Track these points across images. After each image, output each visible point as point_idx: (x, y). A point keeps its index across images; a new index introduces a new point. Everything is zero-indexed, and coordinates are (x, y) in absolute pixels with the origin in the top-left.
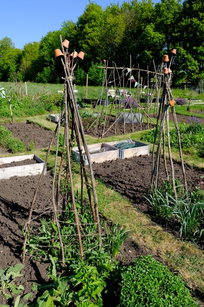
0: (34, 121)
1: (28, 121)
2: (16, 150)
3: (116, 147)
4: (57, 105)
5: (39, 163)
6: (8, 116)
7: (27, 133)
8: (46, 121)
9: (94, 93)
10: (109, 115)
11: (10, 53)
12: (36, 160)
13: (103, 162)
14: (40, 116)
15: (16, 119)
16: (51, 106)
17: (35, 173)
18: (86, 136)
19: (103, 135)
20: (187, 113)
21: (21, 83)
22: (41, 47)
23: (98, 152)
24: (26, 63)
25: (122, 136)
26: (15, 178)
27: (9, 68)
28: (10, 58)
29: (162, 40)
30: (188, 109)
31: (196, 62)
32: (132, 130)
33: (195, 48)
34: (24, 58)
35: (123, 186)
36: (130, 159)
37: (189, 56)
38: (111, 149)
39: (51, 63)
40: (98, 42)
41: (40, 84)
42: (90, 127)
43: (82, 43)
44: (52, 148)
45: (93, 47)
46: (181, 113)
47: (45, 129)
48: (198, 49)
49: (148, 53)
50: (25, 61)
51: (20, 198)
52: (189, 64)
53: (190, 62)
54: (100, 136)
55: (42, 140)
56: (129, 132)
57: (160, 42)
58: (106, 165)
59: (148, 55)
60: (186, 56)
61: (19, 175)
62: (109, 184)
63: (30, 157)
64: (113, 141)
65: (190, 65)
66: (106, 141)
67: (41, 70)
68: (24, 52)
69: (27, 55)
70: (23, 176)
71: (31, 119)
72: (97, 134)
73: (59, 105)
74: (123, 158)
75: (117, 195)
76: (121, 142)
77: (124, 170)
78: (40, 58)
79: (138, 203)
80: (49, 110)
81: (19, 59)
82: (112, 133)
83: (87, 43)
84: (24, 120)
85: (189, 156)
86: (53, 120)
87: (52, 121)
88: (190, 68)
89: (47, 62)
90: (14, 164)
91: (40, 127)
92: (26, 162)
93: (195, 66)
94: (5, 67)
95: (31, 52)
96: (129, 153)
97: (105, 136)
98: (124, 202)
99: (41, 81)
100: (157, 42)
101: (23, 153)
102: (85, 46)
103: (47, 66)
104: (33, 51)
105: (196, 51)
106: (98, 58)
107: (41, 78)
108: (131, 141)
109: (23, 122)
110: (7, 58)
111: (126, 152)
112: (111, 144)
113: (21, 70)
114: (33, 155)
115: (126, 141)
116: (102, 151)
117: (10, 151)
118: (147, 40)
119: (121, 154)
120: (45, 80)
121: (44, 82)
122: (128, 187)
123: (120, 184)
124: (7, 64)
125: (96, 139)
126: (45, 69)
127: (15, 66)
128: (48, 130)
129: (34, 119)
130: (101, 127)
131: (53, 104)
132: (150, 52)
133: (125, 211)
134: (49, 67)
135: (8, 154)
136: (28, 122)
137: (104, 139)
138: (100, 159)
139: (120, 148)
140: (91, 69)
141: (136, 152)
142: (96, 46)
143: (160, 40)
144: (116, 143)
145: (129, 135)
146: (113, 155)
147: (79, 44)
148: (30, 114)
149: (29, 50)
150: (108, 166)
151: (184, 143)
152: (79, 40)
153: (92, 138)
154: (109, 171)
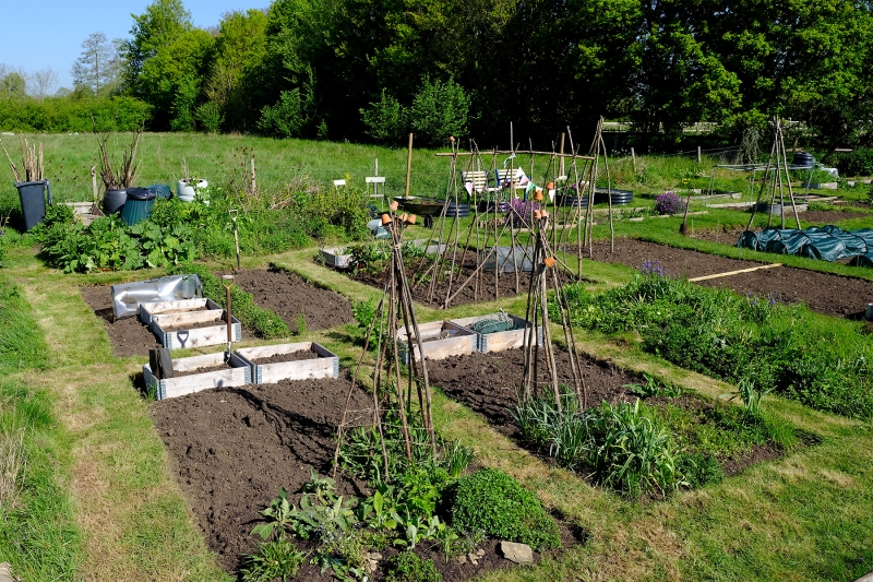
0: (288, 266)
1: (271, 265)
2: (272, 333)
3: (472, 329)
4: (336, 221)
5: (322, 357)
6: (227, 252)
7: (282, 297)
8: (314, 266)
9: (428, 178)
10: (464, 247)
11: (178, 44)
12: (317, 352)
13: (443, 358)
14: (298, 252)
15: (245, 259)
16: (320, 226)
17: (319, 375)
18: (416, 306)
19: (447, 301)
20: (677, 239)
21: (214, 136)
22: (273, 30)
23: (434, 338)
24: (228, 74)
25: (490, 305)
26: (286, 383)
27: (175, 88)
28: (178, 60)
29: (632, 12)
30: (682, 229)
31: (734, 79)
32: (514, 290)
33: (728, 36)
34: (220, 61)
35: (478, 398)
36: (500, 354)
37: (713, 60)
38: (462, 332)
39: (303, 77)
40: (441, 18)
41: (270, 141)
42: (419, 282)
43: (393, 21)
44: (341, 329)
45: (427, 31)
46: (661, 239)
47: (317, 285)
48: (738, 39)
49: (589, 51)
50: (223, 70)
51: (306, 411)
52: (709, 83)
53: (715, 77)
54: (441, 303)
55: (318, 313)
56: (508, 294)
57: (624, 20)
58: (450, 363)
59: (587, 58)
60: (703, 60)
61: (294, 377)
62: (454, 394)
63: (305, 346)
64: (469, 315)
65: (714, 88)
66: (453, 316)
67: (273, 100)
68: (219, 42)
69: (229, 49)
70: (299, 379)
71: (276, 258)
72: (435, 300)
73: (340, 223)
74: (486, 351)
75: (465, 411)
76: (483, 319)
77: (483, 372)
78: (270, 60)
79: (500, 424)
80: (316, 235)
81: (205, 63)
82: (468, 297)
83: (410, 22)
84: (262, 263)
85: (623, 350)
86: (330, 262)
87: (326, 264)
88: (713, 95)
89: (290, 73)
90: (277, 358)
91: (305, 281)
92: (299, 356)
93: (730, 88)
94: (164, 85)
95: (242, 40)
96: (497, 343)
97: (453, 304)
98: (476, 422)
99: (273, 132)
100: (614, 20)
101: (288, 339)
102: (402, 28)
103: (290, 87)
104: (249, 40)
105: (731, 45)
106: (442, 66)
107: (273, 122)
108: (505, 318)
109: (260, 267)
110: (170, 58)
111: (491, 339)
112: (463, 322)
113: (212, 94)
114: (310, 343)
115: (495, 317)
116: (443, 336)
117: (259, 334)
118: (585, 13)
119: (480, 343)
120: (284, 128)
121: (282, 136)
122: (487, 399)
123: (473, 395)
124: (168, 76)
125: (432, 310)
126: (284, 95)
127: (192, 84)
128: (325, 288)
129: (287, 259)
130: (443, 284)
131: (326, 220)
132: (596, 48)
133: (475, 431)
134: (298, 89)
135: (257, 340)
136: (274, 269)
137: (450, 311)
138: (439, 351)
139: (479, 330)
140: (419, 99)
141: (512, 339)
142: (434, 30)
143: (624, 13)
144: (471, 320)
145: (507, 301)
146: (464, 345)
147: (384, 23)
148: (274, 247)
149: (234, 34)
150: (454, 366)
151: (620, 321)
152: (386, 10)
153: (422, 308)
154: (454, 374)
